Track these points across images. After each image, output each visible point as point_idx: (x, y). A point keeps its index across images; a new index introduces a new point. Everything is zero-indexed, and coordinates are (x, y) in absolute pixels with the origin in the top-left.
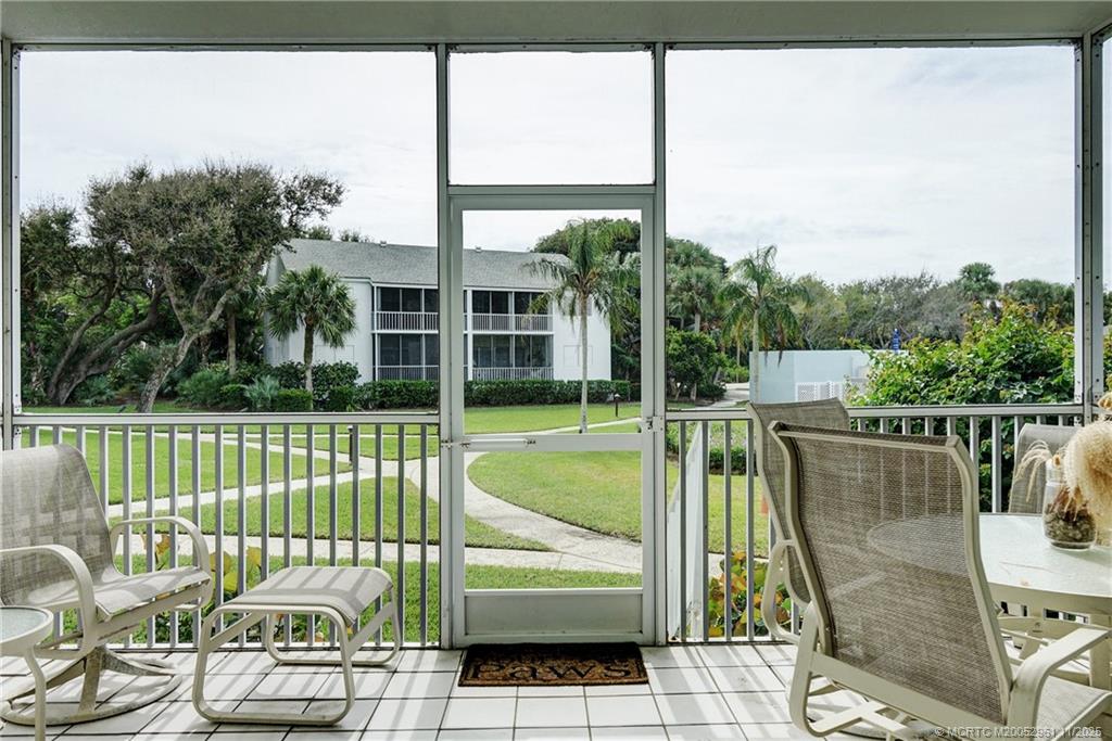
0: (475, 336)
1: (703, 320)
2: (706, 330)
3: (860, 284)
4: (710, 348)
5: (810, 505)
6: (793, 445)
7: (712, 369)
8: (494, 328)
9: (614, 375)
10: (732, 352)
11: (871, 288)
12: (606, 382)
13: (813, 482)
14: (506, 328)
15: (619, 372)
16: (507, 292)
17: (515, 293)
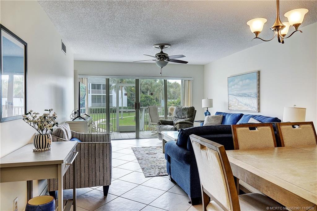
0: (92, 95)
6: (149, 107)
9: (128, 105)
12: (126, 107)
14: (100, 93)
16: (100, 84)
17: (103, 84)
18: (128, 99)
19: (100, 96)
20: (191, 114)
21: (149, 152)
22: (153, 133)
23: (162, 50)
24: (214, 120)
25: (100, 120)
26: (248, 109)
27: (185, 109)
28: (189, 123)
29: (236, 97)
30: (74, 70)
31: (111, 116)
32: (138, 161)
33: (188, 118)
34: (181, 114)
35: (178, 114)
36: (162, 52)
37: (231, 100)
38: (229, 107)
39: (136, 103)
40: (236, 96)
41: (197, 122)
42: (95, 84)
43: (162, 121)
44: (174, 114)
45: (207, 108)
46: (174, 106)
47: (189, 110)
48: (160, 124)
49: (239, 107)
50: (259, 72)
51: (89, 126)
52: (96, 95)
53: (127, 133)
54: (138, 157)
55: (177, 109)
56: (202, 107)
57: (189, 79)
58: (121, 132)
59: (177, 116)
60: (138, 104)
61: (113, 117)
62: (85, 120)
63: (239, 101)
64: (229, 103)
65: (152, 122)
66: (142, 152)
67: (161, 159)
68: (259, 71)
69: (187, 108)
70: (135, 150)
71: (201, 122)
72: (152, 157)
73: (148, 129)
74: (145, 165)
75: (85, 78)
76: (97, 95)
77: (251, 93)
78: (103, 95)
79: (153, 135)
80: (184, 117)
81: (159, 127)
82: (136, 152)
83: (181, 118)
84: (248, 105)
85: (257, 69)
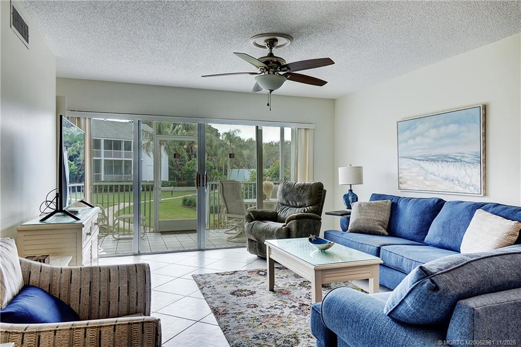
0: (105, 160)
1: (208, 155)
2: (209, 160)
3: (272, 142)
4: (211, 167)
5: (224, 192)
6: (222, 183)
7: (212, 176)
8: (114, 157)
9: (170, 179)
10: (220, 169)
11: (276, 143)
12: (166, 182)
13: (225, 189)
14: (120, 157)
15: (172, 177)
16: (121, 141)
17: (125, 141)
18: (169, 168)
19: (121, 161)
20: (316, 198)
21: (236, 289)
22: (230, 236)
23: (271, 51)
24: (373, 211)
25: (119, 205)
27: (303, 187)
28: (314, 216)
29: (421, 163)
30: (56, 96)
31: (142, 198)
32: (217, 319)
33: (311, 207)
34: (295, 198)
35: (287, 197)
36: (271, 55)
37: (405, 169)
38: (400, 183)
39: (200, 175)
40: (420, 160)
41: (333, 215)
42: (112, 140)
43: (256, 212)
44: (279, 198)
45: (351, 185)
46: (270, 181)
47: (313, 190)
48: (252, 220)
49: (427, 183)
50: (485, 108)
51: (90, 234)
52: (112, 161)
53: (177, 235)
54: (214, 306)
55: (285, 187)
56: (340, 184)
57: (307, 126)
58: (163, 233)
59: (284, 202)
60: (203, 177)
61: (148, 198)
62: (78, 219)
63: (427, 171)
64: (400, 175)
65: (228, 213)
66: (219, 289)
67: (273, 311)
68: (485, 106)
69: (308, 185)
70: (202, 282)
71: (341, 215)
72: (249, 306)
73: (217, 225)
74: (239, 333)
75: (85, 118)
76: (115, 160)
77: (463, 153)
78: (125, 161)
79: (229, 240)
80: (301, 204)
81: (251, 226)
82: (206, 290)
83: (294, 207)
84: (453, 180)
85: (481, 101)
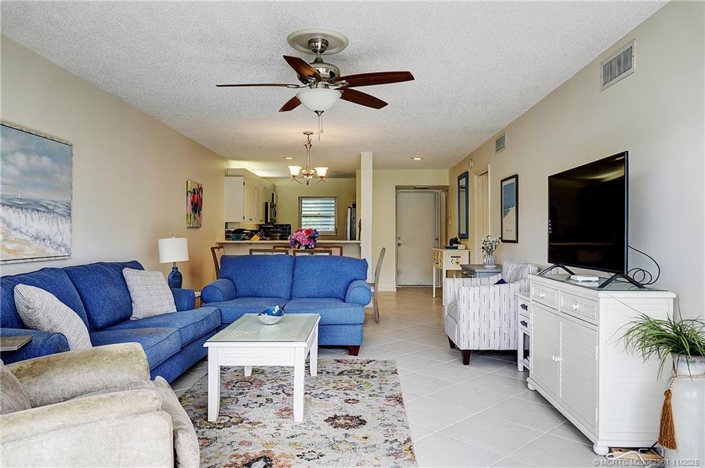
26: (44, 251)
49: (9, 247)
